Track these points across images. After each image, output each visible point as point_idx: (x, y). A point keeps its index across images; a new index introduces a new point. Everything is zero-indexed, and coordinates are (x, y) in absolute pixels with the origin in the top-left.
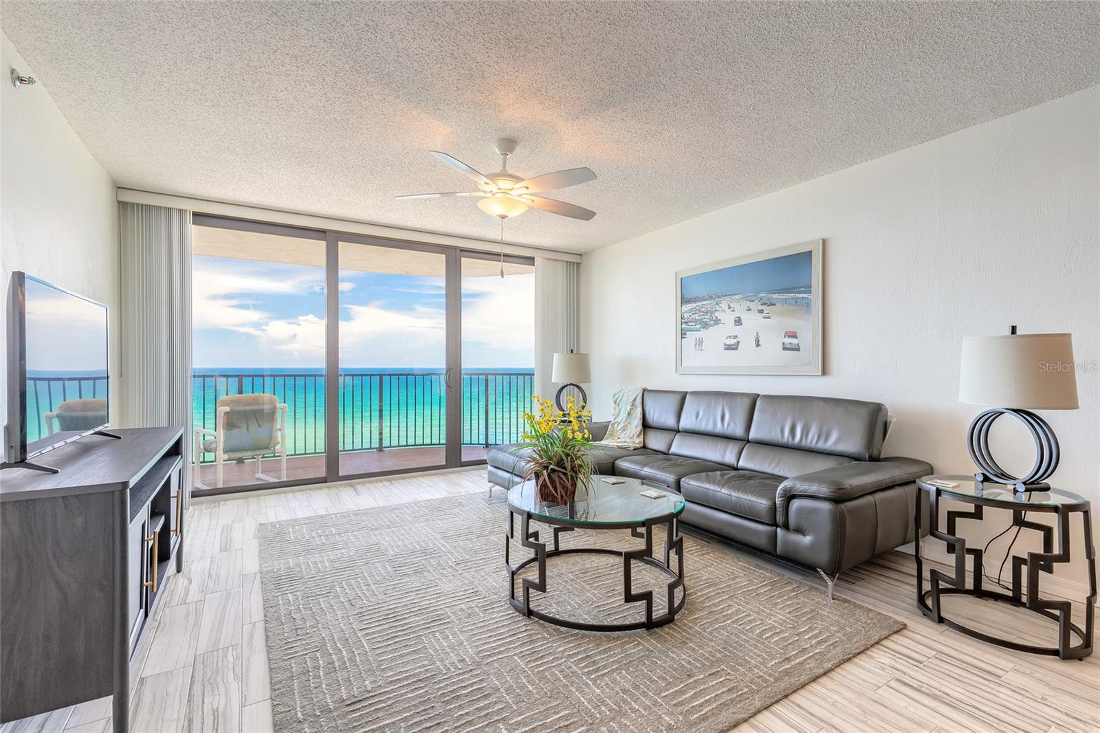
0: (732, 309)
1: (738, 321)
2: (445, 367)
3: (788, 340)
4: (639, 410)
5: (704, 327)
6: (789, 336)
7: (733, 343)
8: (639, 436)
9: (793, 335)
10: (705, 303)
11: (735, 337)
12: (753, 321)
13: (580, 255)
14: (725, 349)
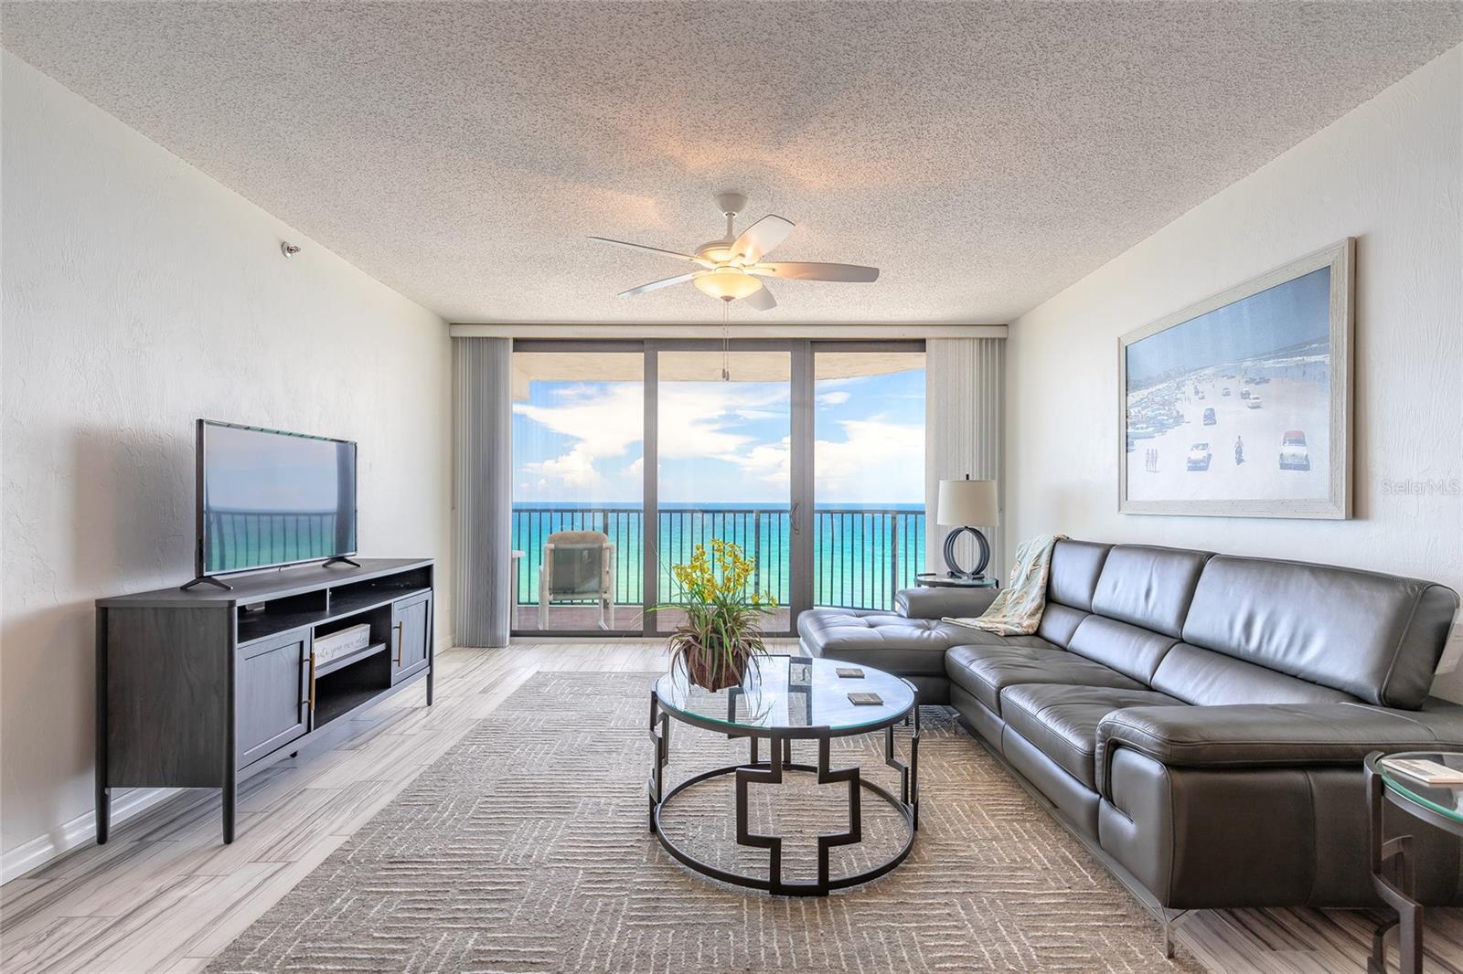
0: (1200, 395)
1: (1210, 418)
2: (789, 502)
3: (1290, 450)
4: (1042, 573)
5: (1160, 431)
6: (1291, 442)
7: (1201, 457)
8: (1032, 615)
9: (1299, 440)
10: (1161, 386)
11: (1205, 446)
12: (1234, 413)
13: (1005, 325)
14: (1190, 469)
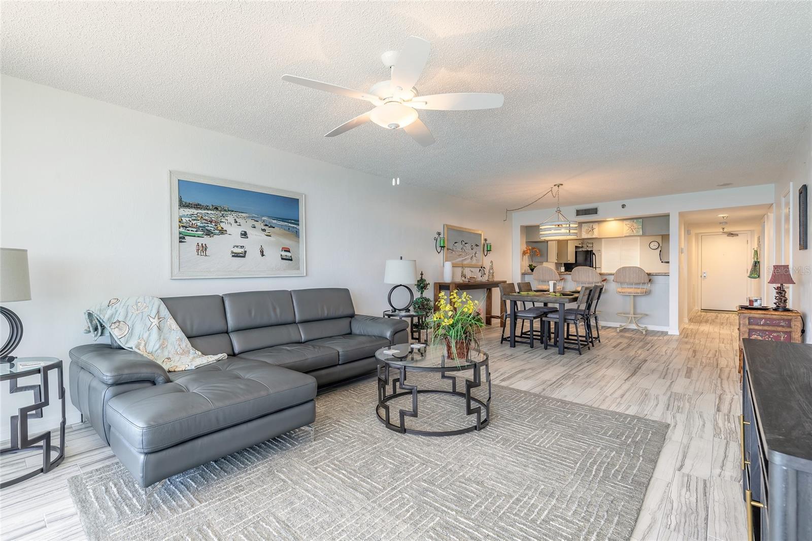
0: (238, 224)
1: (244, 235)
3: (284, 253)
5: (207, 235)
7: (241, 252)
9: (288, 250)
10: (209, 212)
11: (242, 247)
12: (257, 237)
14: (233, 256)
